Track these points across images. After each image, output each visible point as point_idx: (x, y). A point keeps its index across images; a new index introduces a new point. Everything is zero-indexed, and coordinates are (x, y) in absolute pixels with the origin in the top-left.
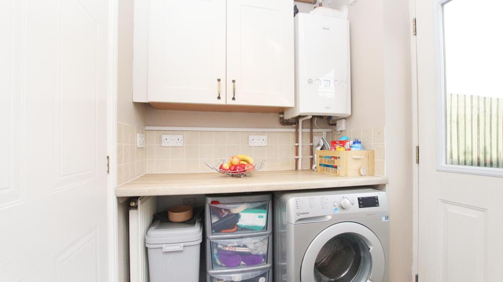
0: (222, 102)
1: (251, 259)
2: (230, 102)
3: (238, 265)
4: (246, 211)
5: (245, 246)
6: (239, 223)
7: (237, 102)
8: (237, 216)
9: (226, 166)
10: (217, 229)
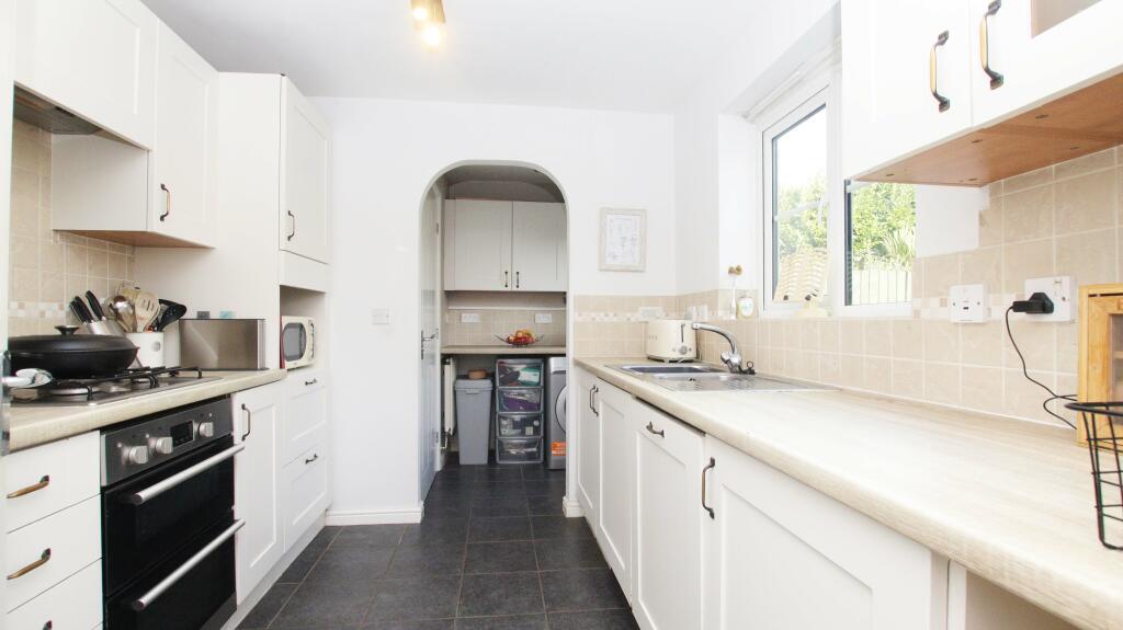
0: (509, 289)
1: (527, 405)
2: (515, 289)
3: (519, 410)
4: (525, 369)
5: (523, 395)
6: (520, 379)
7: (521, 289)
8: (518, 374)
9: (512, 338)
10: (503, 382)
